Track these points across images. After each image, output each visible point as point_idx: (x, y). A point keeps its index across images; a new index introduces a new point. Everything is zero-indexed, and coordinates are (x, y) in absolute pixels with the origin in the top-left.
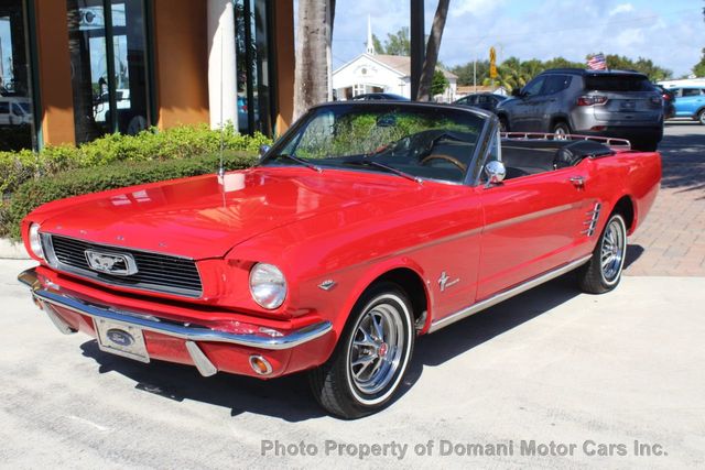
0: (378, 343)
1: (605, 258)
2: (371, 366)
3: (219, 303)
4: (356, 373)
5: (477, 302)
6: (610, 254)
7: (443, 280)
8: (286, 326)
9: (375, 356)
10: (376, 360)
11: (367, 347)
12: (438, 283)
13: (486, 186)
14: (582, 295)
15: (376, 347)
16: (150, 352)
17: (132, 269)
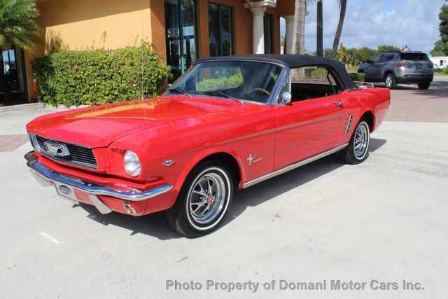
0: (209, 195)
1: (356, 145)
2: (203, 208)
3: (108, 172)
4: (194, 210)
5: (274, 171)
6: (359, 143)
7: (250, 159)
8: (143, 187)
9: (205, 202)
10: (206, 205)
11: (202, 196)
12: (247, 161)
13: (281, 105)
14: (346, 165)
15: (207, 197)
16: (78, 198)
17: (66, 152)
